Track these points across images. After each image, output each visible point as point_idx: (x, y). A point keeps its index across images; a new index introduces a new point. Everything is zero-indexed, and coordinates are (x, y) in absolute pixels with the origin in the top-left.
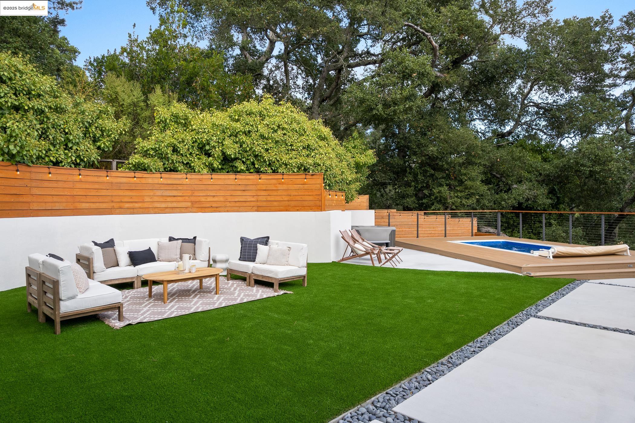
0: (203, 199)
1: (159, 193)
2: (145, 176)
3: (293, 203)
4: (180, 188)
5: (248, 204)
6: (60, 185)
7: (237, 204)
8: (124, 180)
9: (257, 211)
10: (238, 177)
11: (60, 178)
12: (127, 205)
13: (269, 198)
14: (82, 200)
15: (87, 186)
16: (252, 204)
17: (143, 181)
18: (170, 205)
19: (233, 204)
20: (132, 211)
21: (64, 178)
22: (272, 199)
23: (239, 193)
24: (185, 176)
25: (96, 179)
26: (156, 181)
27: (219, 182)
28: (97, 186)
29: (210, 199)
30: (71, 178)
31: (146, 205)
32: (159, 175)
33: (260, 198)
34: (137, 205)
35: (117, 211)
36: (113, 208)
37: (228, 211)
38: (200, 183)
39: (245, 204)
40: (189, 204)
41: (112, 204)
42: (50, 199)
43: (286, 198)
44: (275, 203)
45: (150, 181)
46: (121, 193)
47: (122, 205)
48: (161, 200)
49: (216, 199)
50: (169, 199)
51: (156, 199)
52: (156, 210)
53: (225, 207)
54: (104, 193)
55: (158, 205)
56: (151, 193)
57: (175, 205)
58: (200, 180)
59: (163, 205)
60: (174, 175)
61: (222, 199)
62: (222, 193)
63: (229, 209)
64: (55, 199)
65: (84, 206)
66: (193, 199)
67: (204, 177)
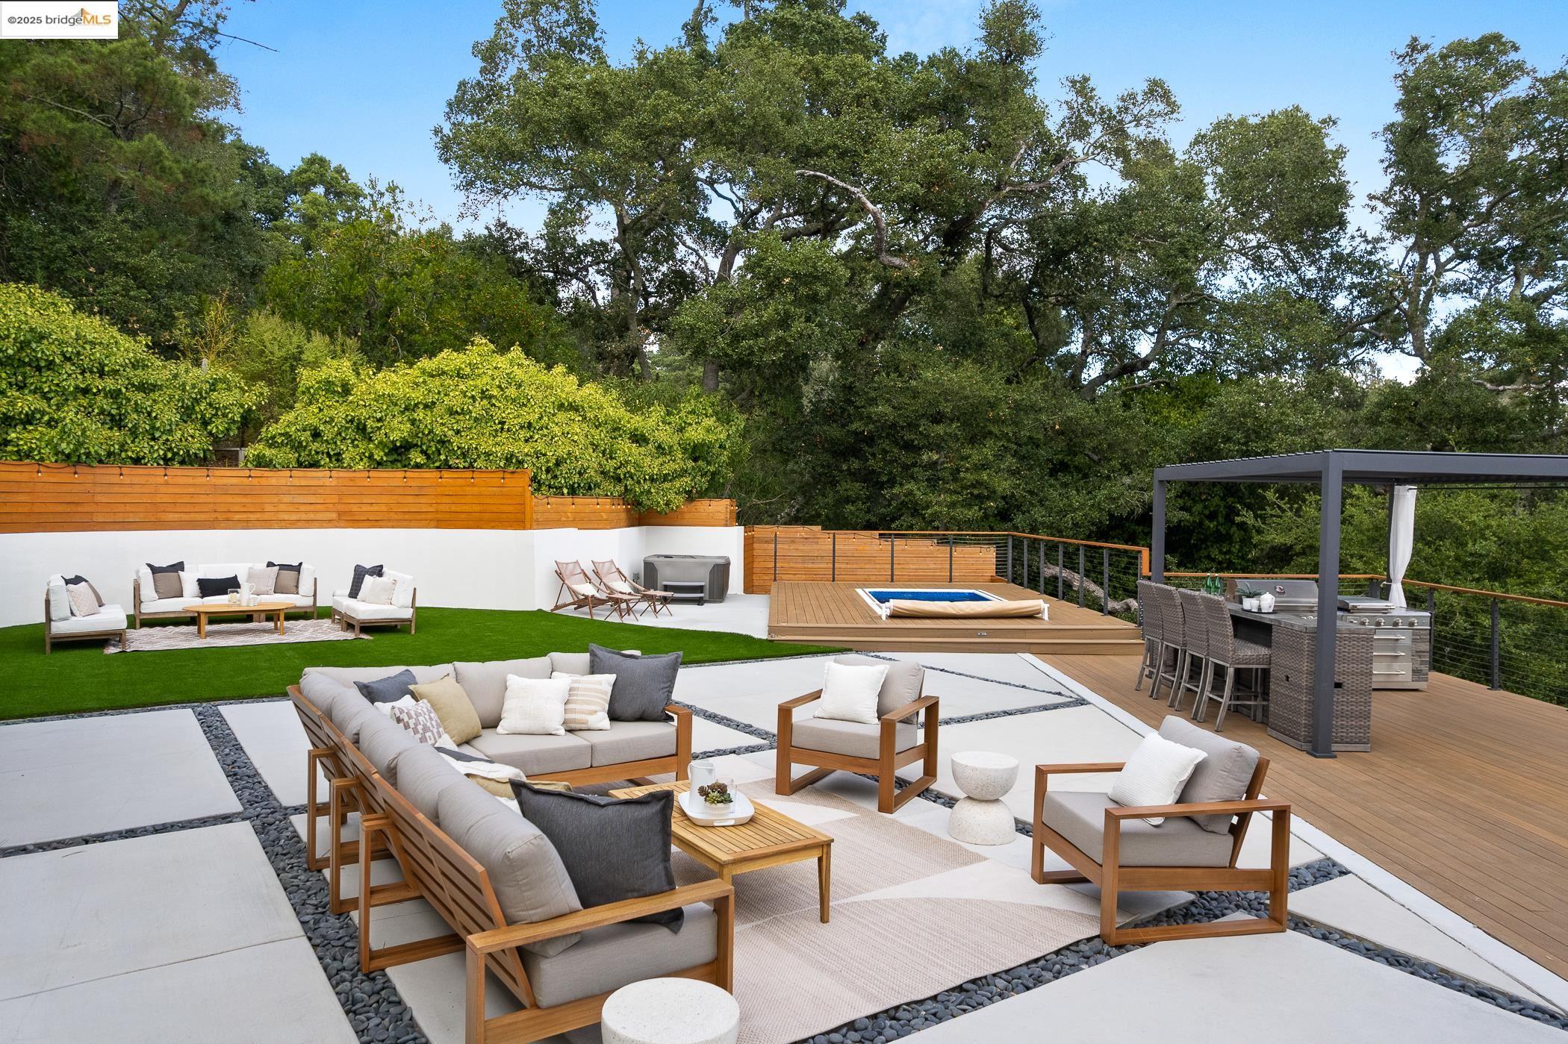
0: (355, 508)
1: (287, 499)
2: (267, 474)
3: (486, 516)
4: (320, 491)
5: (423, 516)
6: (137, 489)
7: (407, 517)
8: (234, 481)
9: (437, 527)
10: (408, 474)
11: (135, 480)
12: (237, 517)
13: (454, 508)
14: (168, 510)
15: (177, 490)
16: (429, 516)
17: (264, 482)
18: (304, 516)
19: (401, 516)
20: (246, 525)
21: (142, 480)
22: (458, 510)
23: (410, 499)
24: (328, 474)
25: (190, 481)
26: (283, 482)
27: (380, 483)
28: (191, 490)
29: (365, 508)
30: (152, 480)
31: (266, 516)
32: (288, 473)
33: (441, 508)
34: (252, 517)
35: (223, 524)
36: (216, 520)
37: (393, 527)
38: (351, 483)
39: (418, 517)
40: (334, 516)
41: (215, 515)
42: (121, 508)
43: (477, 508)
44: (463, 516)
45: (273, 481)
46: (229, 499)
47: (230, 516)
48: (291, 508)
49: (375, 508)
50: (303, 508)
51: (282, 507)
52: (283, 523)
53: (389, 520)
54: (203, 499)
55: (286, 517)
56: (275, 499)
57: (312, 516)
58: (351, 479)
59: (294, 517)
60: (312, 473)
61: (384, 508)
62: (385, 499)
63: (395, 524)
64: (129, 508)
65: (171, 517)
66: (341, 508)
67: (357, 475)
